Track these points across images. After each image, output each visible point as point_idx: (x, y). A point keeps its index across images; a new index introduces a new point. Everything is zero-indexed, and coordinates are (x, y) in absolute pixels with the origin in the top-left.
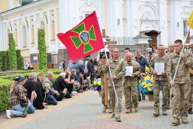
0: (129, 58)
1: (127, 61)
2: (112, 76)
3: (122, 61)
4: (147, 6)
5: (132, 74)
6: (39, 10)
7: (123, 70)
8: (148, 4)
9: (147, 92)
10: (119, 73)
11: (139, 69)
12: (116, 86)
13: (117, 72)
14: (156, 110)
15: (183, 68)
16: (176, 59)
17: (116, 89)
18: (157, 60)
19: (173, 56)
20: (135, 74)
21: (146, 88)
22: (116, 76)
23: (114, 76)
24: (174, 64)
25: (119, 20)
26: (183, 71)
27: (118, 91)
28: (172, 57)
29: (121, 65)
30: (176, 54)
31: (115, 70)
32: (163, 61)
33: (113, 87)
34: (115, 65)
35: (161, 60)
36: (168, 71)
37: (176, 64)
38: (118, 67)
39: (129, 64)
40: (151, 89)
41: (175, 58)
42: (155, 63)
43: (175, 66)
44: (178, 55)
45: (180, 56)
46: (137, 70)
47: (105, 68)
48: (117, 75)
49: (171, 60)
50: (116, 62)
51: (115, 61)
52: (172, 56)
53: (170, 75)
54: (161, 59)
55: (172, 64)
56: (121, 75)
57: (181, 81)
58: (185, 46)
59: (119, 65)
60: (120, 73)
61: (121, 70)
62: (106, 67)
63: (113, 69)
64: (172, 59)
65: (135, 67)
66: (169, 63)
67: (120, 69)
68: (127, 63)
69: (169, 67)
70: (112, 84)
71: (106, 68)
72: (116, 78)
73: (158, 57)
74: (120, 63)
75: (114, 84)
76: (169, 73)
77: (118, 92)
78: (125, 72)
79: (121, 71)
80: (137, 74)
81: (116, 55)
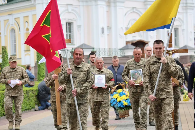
0: (100, 64)
1: (98, 68)
2: (75, 90)
3: (87, 67)
4: (134, 12)
5: (105, 85)
6: (9, 15)
7: (90, 80)
8: (135, 10)
9: (122, 106)
10: (83, 84)
11: (112, 78)
12: (79, 103)
13: (82, 83)
14: (138, 128)
15: (164, 77)
16: (156, 66)
17: (78, 107)
18: (133, 67)
19: (152, 62)
20: (107, 84)
21: (120, 102)
22: (81, 90)
23: (78, 90)
24: (153, 72)
25: (103, 29)
26: (165, 81)
27: (82, 109)
28: (150, 63)
29: (86, 73)
30: (156, 59)
31: (78, 79)
32: (141, 67)
33: (75, 104)
34: (78, 73)
35: (138, 67)
36: (146, 81)
37: (156, 72)
38: (82, 75)
39: (99, 72)
40: (126, 103)
41: (155, 64)
42: (131, 70)
43: (154, 75)
44: (158, 61)
45: (161, 61)
46: (110, 80)
47: (64, 77)
48: (82, 88)
49: (149, 68)
50: (79, 68)
51: (78, 66)
52: (150, 61)
53: (149, 87)
54: (138, 64)
55: (150, 73)
56: (87, 87)
57: (162, 95)
58: (167, 51)
59: (84, 72)
60: (85, 85)
61: (86, 80)
62: (66, 75)
63: (75, 77)
64: (151, 66)
65: (107, 75)
66: (146, 71)
67: (85, 78)
68: (97, 71)
69: (146, 76)
70: (74, 101)
71: (66, 77)
72: (80, 92)
73: (133, 63)
74: (86, 70)
75: (77, 100)
76: (147, 84)
77: (82, 111)
78: (92, 83)
79: (86, 82)
80: (110, 85)
81: (78, 58)
